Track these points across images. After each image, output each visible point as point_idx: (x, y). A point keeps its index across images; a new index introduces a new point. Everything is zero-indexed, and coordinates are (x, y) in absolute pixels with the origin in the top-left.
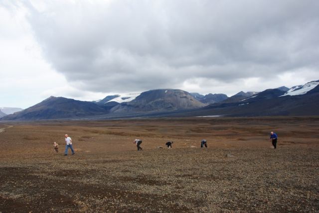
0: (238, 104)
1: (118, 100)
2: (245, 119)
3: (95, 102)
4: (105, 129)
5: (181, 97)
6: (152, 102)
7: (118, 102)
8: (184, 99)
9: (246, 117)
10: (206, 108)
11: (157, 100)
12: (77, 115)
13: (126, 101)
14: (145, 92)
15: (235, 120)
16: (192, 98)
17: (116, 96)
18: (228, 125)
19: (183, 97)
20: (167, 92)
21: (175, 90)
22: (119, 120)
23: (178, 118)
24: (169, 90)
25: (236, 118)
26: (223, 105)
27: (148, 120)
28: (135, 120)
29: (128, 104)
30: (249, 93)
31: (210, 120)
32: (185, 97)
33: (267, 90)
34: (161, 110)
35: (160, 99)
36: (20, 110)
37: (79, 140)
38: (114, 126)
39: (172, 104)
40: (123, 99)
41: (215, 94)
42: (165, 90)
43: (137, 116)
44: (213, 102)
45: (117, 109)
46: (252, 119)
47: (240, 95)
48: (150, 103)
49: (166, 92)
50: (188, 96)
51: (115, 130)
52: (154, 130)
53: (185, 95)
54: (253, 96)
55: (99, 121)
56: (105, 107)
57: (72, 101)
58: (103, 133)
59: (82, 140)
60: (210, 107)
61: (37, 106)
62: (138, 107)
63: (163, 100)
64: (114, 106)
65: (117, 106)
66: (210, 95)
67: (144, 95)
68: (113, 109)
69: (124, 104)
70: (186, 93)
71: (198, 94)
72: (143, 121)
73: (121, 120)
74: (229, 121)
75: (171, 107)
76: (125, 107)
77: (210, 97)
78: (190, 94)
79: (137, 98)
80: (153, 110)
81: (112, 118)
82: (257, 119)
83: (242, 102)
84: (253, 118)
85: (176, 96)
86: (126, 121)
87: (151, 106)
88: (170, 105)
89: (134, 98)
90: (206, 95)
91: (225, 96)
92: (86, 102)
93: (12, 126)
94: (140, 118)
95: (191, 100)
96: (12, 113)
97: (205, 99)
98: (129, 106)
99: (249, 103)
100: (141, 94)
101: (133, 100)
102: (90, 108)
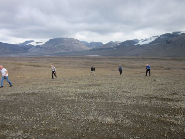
0: (109, 49)
1: (34, 44)
2: (113, 58)
3: (17, 44)
4: (26, 63)
5: (75, 43)
6: (56, 46)
8: (77, 45)
9: (114, 57)
10: (90, 50)
11: (59, 45)
12: (4, 53)
13: (39, 44)
14: (52, 39)
15: (107, 58)
16: (82, 44)
17: (32, 41)
18: (103, 61)
21: (71, 39)
22: (34, 57)
23: (72, 56)
24: (67, 39)
25: (108, 57)
26: (100, 49)
27: (54, 57)
28: (46, 57)
29: (40, 47)
30: (116, 42)
31: (92, 58)
32: (77, 43)
33: (126, 41)
34: (62, 51)
35: (61, 44)
38: (31, 61)
39: (69, 47)
40: (37, 43)
41: (96, 42)
43: (46, 55)
44: (94, 47)
45: (33, 49)
46: (117, 58)
47: (111, 43)
48: (55, 46)
49: (65, 39)
50: (79, 43)
51: (33, 64)
52: (59, 63)
53: (77, 42)
54: (118, 44)
55: (21, 57)
56: (25, 48)
57: (1, 43)
58: (26, 65)
60: (93, 50)
62: (47, 48)
63: (63, 44)
64: (31, 47)
65: (33, 48)
66: (93, 42)
68: (30, 50)
69: (37, 47)
70: (78, 41)
71: (85, 42)
72: (51, 57)
73: (36, 57)
74: (104, 59)
75: (68, 49)
76: (39, 49)
77: (92, 44)
78: (80, 41)
79: (46, 43)
80: (57, 51)
81: (30, 56)
82: (120, 58)
83: (112, 48)
84: (118, 57)
85: (72, 42)
86: (39, 58)
87: (55, 48)
88: (68, 48)
90: (90, 43)
91: (102, 43)
94: (48, 56)
95: (81, 45)
97: (89, 45)
98: (41, 48)
99: (116, 48)
100: (49, 40)
101: (44, 44)
102: (14, 48)
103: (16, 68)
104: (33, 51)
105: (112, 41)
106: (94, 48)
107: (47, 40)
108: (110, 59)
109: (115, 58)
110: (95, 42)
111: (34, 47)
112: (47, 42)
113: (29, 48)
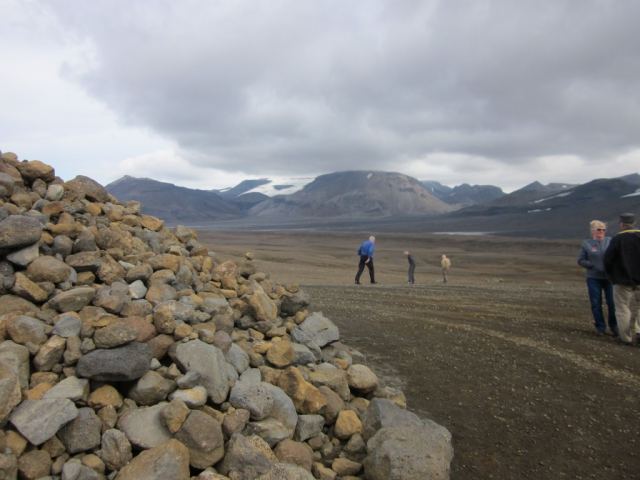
0: (525, 209)
1: (268, 190)
2: (542, 244)
3: (218, 191)
5: (401, 190)
6: (339, 196)
7: (267, 194)
8: (408, 195)
9: (544, 240)
10: (454, 215)
11: (348, 194)
12: (179, 218)
13: (283, 192)
14: (325, 176)
15: (518, 244)
16: (425, 192)
17: (265, 182)
18: (504, 255)
19: (406, 190)
20: (371, 178)
22: (268, 233)
24: (375, 174)
25: (520, 239)
26: (492, 211)
27: (329, 235)
28: (303, 235)
29: (288, 199)
30: (552, 185)
31: (463, 242)
32: (411, 190)
33: (594, 181)
34: (357, 216)
35: (355, 192)
38: (261, 245)
39: (381, 203)
40: (278, 188)
41: (476, 186)
42: (367, 173)
43: (305, 227)
44: (471, 203)
45: (265, 208)
46: (557, 245)
47: (532, 190)
48: (335, 200)
49: (369, 176)
50: (417, 188)
53: (409, 186)
54: (563, 192)
55: (228, 233)
56: (238, 204)
57: (169, 187)
60: (465, 213)
62: (307, 206)
63: (361, 193)
64: (258, 202)
65: (263, 204)
66: (465, 187)
67: (321, 181)
68: (255, 209)
69: (278, 200)
70: (412, 180)
71: (437, 184)
73: (273, 233)
74: (505, 245)
75: (378, 210)
76: (282, 206)
77: (464, 191)
78: (420, 183)
79: (307, 187)
80: (339, 214)
81: (254, 227)
82: (570, 246)
83: (536, 206)
84: (561, 241)
85: (390, 186)
87: (335, 206)
88: (377, 206)
89: (300, 188)
90: (456, 187)
91: (497, 190)
92: (198, 192)
94: (312, 230)
95: (422, 195)
97: (452, 195)
98: (290, 203)
99: (553, 208)
100: (317, 179)
101: (299, 192)
102: (207, 204)
104: (261, 213)
105: (536, 184)
106: (471, 205)
107: (310, 178)
108: (529, 246)
109: (549, 245)
110: (472, 185)
111: (267, 202)
112: (310, 184)
113: (253, 204)
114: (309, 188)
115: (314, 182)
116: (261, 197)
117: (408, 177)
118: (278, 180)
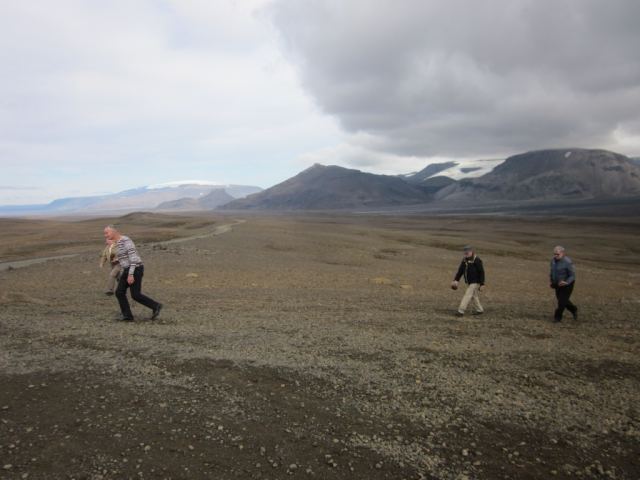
1: (454, 174)
3: (403, 176)
4: (424, 236)
5: (606, 169)
6: (531, 179)
7: (453, 177)
8: (615, 173)
11: (541, 176)
12: (365, 204)
13: (470, 175)
14: (516, 157)
16: (637, 171)
17: (450, 165)
19: (611, 169)
20: (570, 157)
21: (592, 151)
22: (453, 218)
23: (594, 219)
24: (574, 152)
27: (520, 220)
28: (491, 219)
29: (475, 183)
32: (618, 169)
34: (553, 198)
35: (551, 173)
36: (258, 191)
37: (376, 257)
38: (441, 229)
39: (581, 184)
40: (465, 170)
42: (565, 151)
43: (495, 211)
45: (452, 192)
48: (527, 181)
49: (567, 155)
50: (623, 165)
51: (443, 239)
52: (537, 243)
53: (616, 164)
56: (424, 188)
57: (357, 174)
58: (421, 243)
59: (380, 257)
61: (288, 183)
62: (497, 188)
63: (559, 174)
64: (444, 186)
65: (449, 188)
67: (512, 163)
68: (440, 193)
69: (465, 183)
70: (620, 158)
73: (456, 218)
75: (577, 192)
76: (469, 190)
78: (630, 161)
79: (496, 169)
80: (532, 197)
81: (439, 212)
85: (593, 165)
87: (528, 188)
88: (577, 187)
89: (489, 170)
92: (384, 178)
93: (243, 221)
94: (500, 214)
95: (633, 174)
96: (243, 195)
98: (478, 186)
100: (507, 160)
101: (487, 175)
102: (393, 189)
103: (387, 251)
104: (447, 198)
107: (500, 159)
111: (454, 185)
112: (499, 166)
113: (438, 189)
114: (499, 170)
115: (504, 164)
116: (447, 181)
117: (615, 155)
118: (464, 163)
